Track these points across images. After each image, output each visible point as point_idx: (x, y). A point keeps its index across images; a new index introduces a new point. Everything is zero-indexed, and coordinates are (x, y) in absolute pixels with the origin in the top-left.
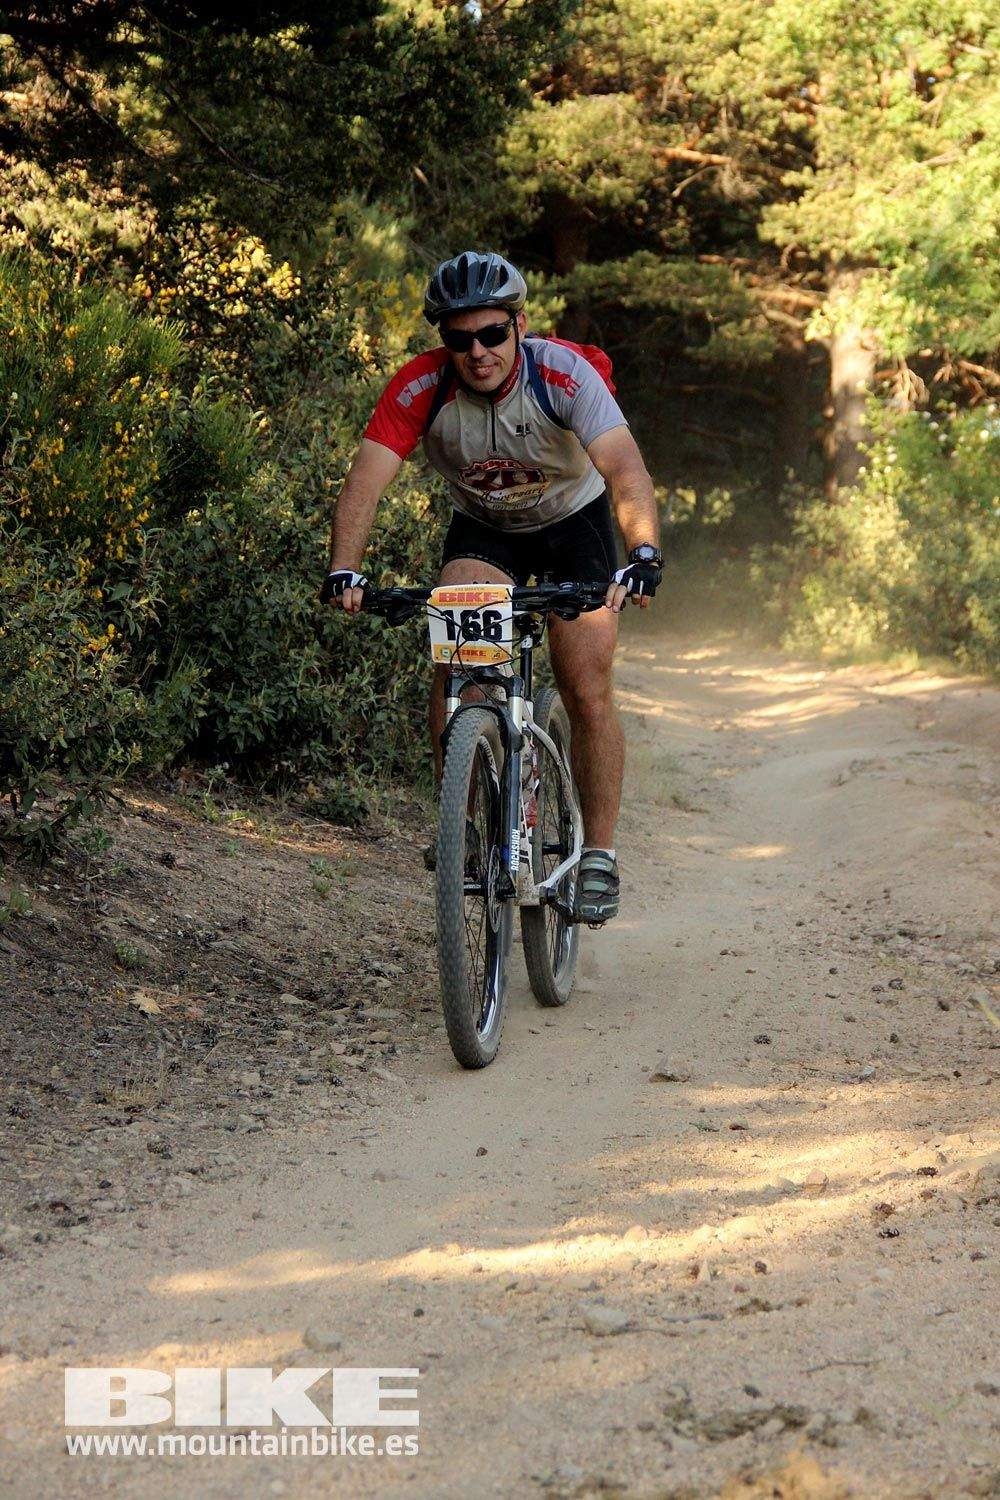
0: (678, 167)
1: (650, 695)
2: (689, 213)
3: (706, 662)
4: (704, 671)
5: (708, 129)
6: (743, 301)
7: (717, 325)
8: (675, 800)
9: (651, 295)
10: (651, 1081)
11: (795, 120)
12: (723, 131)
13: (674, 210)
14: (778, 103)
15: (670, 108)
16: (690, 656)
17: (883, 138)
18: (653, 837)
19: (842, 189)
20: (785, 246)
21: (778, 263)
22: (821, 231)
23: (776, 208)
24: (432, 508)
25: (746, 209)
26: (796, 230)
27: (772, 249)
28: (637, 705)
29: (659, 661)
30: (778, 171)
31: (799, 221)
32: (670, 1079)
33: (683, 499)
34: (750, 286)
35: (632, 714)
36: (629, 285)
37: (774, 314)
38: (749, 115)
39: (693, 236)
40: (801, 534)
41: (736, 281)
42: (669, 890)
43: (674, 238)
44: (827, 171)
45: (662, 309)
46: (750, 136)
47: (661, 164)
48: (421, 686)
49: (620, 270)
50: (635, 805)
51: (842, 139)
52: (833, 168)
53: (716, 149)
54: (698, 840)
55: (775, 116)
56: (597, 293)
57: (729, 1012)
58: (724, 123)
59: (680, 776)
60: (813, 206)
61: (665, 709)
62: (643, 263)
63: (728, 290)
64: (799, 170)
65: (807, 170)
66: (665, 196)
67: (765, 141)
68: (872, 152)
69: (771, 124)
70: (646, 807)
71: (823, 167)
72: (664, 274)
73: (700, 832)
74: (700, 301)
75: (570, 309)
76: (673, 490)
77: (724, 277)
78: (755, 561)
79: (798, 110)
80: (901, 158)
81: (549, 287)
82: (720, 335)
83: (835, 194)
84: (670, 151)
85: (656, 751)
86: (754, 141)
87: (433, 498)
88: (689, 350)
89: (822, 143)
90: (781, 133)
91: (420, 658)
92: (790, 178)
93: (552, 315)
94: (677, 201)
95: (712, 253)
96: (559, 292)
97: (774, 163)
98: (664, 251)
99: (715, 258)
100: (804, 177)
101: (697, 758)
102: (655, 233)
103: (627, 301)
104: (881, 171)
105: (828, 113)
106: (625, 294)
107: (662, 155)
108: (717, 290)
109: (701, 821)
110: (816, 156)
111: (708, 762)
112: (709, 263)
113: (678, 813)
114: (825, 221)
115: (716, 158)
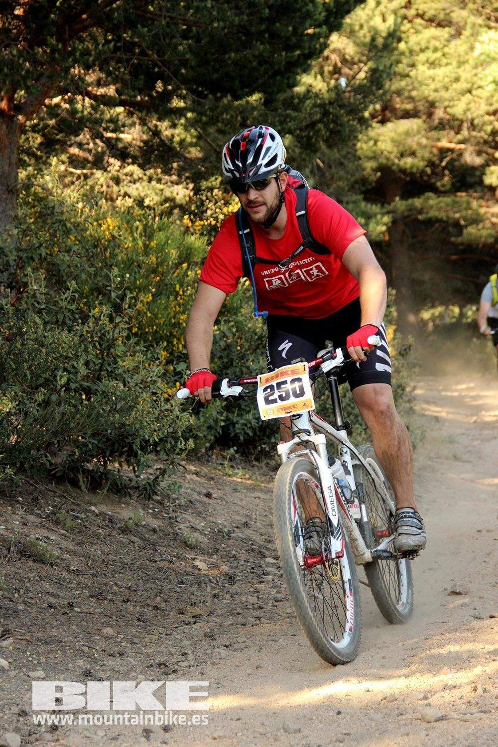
0: (443, 152)
1: (441, 406)
2: (450, 173)
3: (468, 389)
4: (466, 393)
5: (458, 133)
6: (478, 214)
7: (466, 226)
8: (455, 456)
9: (433, 213)
10: (449, 595)
12: (465, 133)
13: (443, 172)
14: (492, 118)
15: (439, 123)
16: (460, 387)
18: (445, 475)
20: (497, 186)
21: (494, 195)
23: (493, 168)
25: (478, 170)
27: (491, 189)
28: (434, 411)
29: (444, 390)
30: (493, 151)
32: (458, 594)
33: (453, 311)
34: (482, 206)
35: (432, 416)
36: (422, 209)
37: (494, 220)
38: (478, 124)
39: (453, 184)
41: (474, 204)
42: (454, 501)
43: (443, 186)
45: (438, 221)
46: (479, 134)
47: (435, 151)
48: (328, 406)
49: (417, 202)
50: (435, 460)
53: (462, 142)
54: (467, 476)
55: (490, 124)
56: (406, 214)
57: (485, 560)
58: (465, 129)
59: (457, 445)
61: (448, 413)
62: (429, 198)
63: (471, 209)
66: (439, 165)
67: (486, 137)
69: (489, 128)
70: (440, 460)
72: (439, 203)
73: (467, 472)
74: (457, 215)
75: (394, 222)
76: (447, 307)
77: (469, 203)
81: (383, 211)
82: (467, 232)
84: (439, 144)
85: (444, 433)
86: (481, 137)
88: (453, 239)
90: (494, 132)
93: (386, 224)
94: (444, 168)
95: (462, 192)
96: (388, 213)
97: (491, 147)
98: (439, 192)
99: (463, 194)
101: (465, 436)
102: (434, 184)
103: (420, 217)
106: (420, 214)
107: (436, 146)
108: (465, 209)
109: (468, 466)
111: (470, 438)
112: (461, 196)
113: (456, 463)
115: (463, 146)
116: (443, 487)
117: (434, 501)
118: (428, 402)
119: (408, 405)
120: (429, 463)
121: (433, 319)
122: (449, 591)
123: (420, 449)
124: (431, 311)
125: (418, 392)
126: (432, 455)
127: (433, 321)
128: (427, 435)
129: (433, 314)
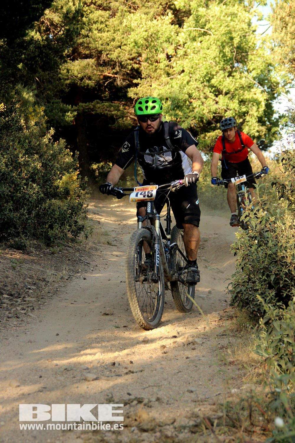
0: (106, 78)
1: (101, 216)
2: (109, 90)
3: (116, 207)
4: (115, 209)
5: (114, 68)
6: (123, 113)
7: (117, 119)
8: (108, 243)
9: (99, 111)
10: (102, 315)
11: (136, 66)
12: (117, 69)
13: (105, 89)
14: (131, 62)
15: (103, 62)
16: (112, 206)
17: (158, 71)
18: (102, 252)
19: (148, 84)
20: (134, 99)
21: (133, 103)
22: (143, 95)
23: (131, 89)
24: (42, 166)
25: (124, 89)
26: (137, 94)
27: (131, 100)
28: (97, 218)
29: (104, 207)
30: (132, 79)
31: (137, 92)
32: (107, 314)
33: (109, 165)
34: (125, 109)
35: (96, 221)
36: (93, 109)
37: (131, 116)
38: (124, 65)
39: (110, 96)
40: (140, 174)
41: (121, 108)
42: (107, 266)
43: (105, 97)
44: (144, 79)
45: (103, 115)
46: (124, 70)
47: (102, 77)
49: (91, 105)
50: (97, 244)
51: (148, 71)
52: (146, 79)
53: (116, 73)
54: (115, 253)
55: (131, 65)
56: (85, 110)
57: (123, 297)
58: (117, 67)
59: (109, 237)
60: (141, 88)
61: (105, 219)
62: (97, 103)
63: (119, 110)
64: (137, 79)
65: (139, 79)
66: (102, 86)
67: (128, 72)
68: (155, 75)
69: (130, 67)
70: (100, 244)
71: (143, 78)
72: (103, 106)
73: (115, 251)
74: (113, 113)
75: (78, 115)
76: (106, 163)
77: (119, 107)
78: (128, 181)
79: (137, 64)
80: (163, 76)
81: (72, 109)
82: (118, 122)
83: (147, 85)
84: (104, 74)
85: (103, 230)
86: (125, 71)
87: (43, 163)
88: (110, 125)
89: (143, 72)
90: (133, 69)
91: (40, 206)
92: (135, 81)
93: (74, 117)
94: (106, 87)
95: (115, 101)
96: (75, 110)
97: (131, 77)
98: (102, 100)
99: (116, 102)
100: (139, 81)
101: (114, 232)
102: (100, 95)
103: (94, 113)
104: (158, 80)
105: (144, 64)
106: (93, 111)
107: (102, 75)
108: (117, 110)
109: (115, 248)
110: (142, 75)
111: (117, 233)
112: (115, 103)
113: (109, 246)
114: (144, 92)
115: (116, 76)
116: (101, 258)
117: (97, 266)
118: (95, 214)
119: (84, 215)
120: (94, 245)
121: (98, 168)
122: (102, 313)
123: (90, 238)
124: (98, 165)
125: (89, 207)
126: (96, 241)
127: (99, 170)
128: (93, 230)
129: (98, 166)
